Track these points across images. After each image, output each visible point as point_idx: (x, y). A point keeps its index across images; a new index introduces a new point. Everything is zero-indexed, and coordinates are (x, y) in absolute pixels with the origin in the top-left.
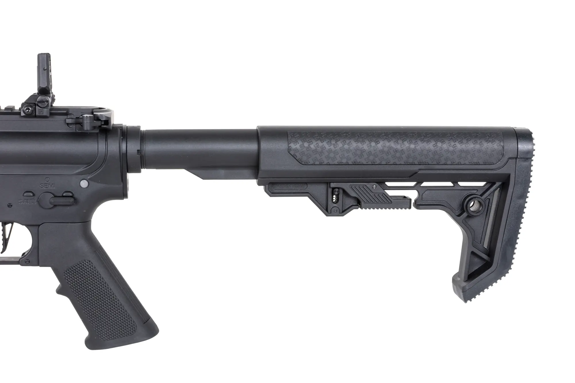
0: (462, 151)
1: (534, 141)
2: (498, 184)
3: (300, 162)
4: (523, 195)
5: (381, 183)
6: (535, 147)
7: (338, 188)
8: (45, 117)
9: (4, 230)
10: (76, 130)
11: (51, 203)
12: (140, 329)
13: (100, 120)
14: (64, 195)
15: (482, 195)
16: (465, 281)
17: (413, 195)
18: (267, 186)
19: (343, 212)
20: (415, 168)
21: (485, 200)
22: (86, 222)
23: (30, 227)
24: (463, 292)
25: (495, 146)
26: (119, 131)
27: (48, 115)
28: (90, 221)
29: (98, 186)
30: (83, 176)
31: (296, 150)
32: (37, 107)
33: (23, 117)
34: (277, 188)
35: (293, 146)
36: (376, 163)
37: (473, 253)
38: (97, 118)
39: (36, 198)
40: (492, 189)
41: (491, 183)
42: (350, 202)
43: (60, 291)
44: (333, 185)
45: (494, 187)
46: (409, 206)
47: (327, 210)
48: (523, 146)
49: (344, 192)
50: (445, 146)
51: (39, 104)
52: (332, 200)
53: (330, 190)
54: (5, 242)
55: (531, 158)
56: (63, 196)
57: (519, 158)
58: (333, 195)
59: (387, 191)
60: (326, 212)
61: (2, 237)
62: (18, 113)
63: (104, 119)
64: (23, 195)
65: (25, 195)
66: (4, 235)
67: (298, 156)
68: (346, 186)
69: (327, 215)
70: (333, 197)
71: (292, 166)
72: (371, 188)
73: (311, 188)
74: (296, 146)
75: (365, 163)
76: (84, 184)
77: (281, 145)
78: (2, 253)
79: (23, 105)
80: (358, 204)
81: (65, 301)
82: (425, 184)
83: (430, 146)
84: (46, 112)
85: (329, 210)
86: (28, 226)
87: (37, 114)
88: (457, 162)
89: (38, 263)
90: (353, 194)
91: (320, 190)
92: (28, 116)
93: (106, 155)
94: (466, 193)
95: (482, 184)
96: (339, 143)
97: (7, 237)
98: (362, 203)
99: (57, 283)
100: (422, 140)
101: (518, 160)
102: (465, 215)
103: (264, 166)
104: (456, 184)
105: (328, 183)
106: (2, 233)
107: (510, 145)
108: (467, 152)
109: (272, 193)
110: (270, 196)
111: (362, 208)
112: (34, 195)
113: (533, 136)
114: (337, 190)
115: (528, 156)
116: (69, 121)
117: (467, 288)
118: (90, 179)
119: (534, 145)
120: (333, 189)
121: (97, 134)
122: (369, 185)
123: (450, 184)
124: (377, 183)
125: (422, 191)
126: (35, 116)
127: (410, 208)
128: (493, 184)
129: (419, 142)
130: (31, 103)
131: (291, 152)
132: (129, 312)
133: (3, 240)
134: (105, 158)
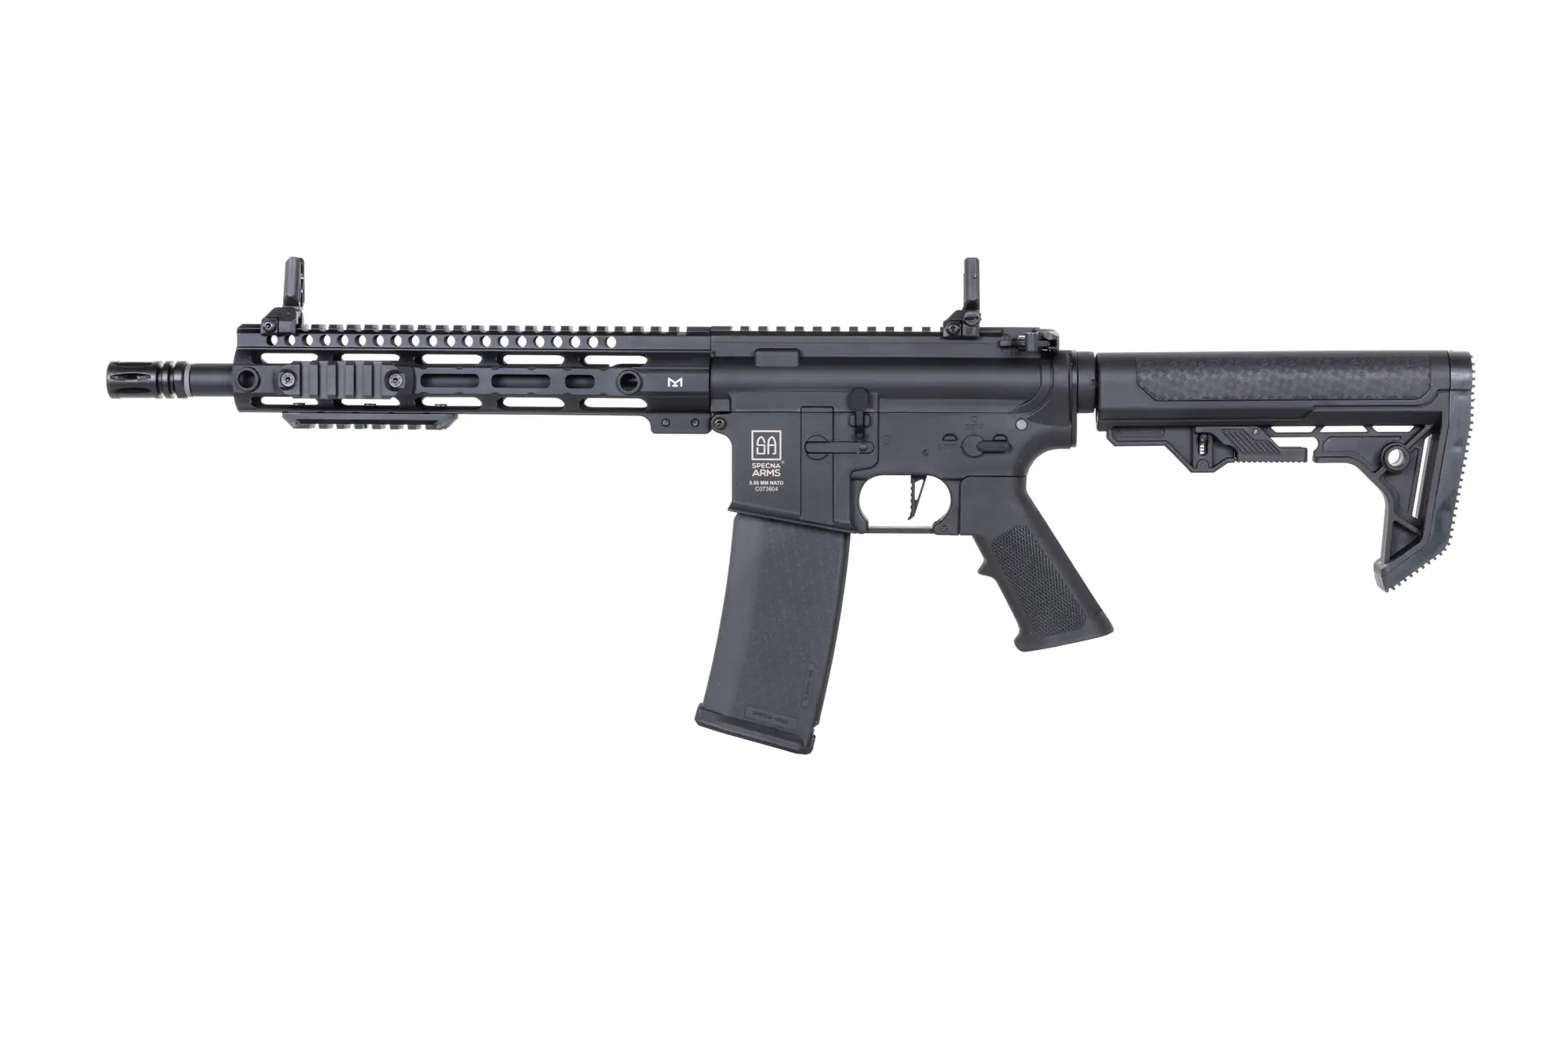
0: (1373, 382)
1: (1473, 368)
2: (1428, 427)
3: (1153, 397)
4: (1462, 442)
5: (1266, 426)
6: (1474, 375)
7: (1207, 434)
8: (973, 338)
9: (913, 489)
10: (1012, 355)
11: (979, 449)
12: (1090, 623)
13: (1045, 339)
14: (996, 439)
15: (1405, 444)
16: (1386, 563)
17: (1311, 444)
18: (1110, 432)
19: (1213, 467)
20: (1310, 404)
21: (1412, 449)
22: (1020, 476)
23: (949, 482)
24: (1382, 576)
25: (1420, 375)
26: (1067, 355)
27: (978, 335)
28: (1025, 476)
29: (1041, 428)
30: (1019, 416)
31: (1147, 381)
32: (964, 326)
33: (946, 338)
34: (1124, 434)
35: (1143, 376)
36: (1255, 398)
37: (1396, 524)
38: (1042, 338)
39: (959, 442)
40: (1419, 436)
41: (1419, 426)
42: (1222, 453)
43: (983, 571)
44: (1199, 430)
45: (1423, 432)
46: (1303, 459)
47: (1192, 464)
48: (1457, 375)
49: (1215, 440)
50: (1348, 376)
51: (967, 322)
52: (1199, 451)
53: (1195, 436)
54: (915, 504)
55: (1470, 390)
56: (994, 440)
57: (1453, 390)
58: (1199, 443)
59: (1275, 440)
60: (1191, 468)
61: (910, 498)
62: (940, 334)
63: (1050, 338)
64: (943, 439)
65: (946, 438)
66: (913, 495)
67: (1151, 390)
68: (1217, 431)
69: (1192, 471)
70: (1199, 448)
71: (1142, 402)
72: (1250, 434)
73: (1170, 434)
74: (1146, 377)
75: (1239, 398)
76: (1022, 425)
77: (1127, 377)
78: (909, 519)
79: (945, 323)
80: (1235, 455)
81: (991, 584)
82: (1327, 429)
83: (1329, 375)
84: (974, 332)
85: (1195, 464)
86: (944, 480)
87: (964, 333)
88: (1365, 396)
89: (959, 532)
90: (1226, 442)
91: (1182, 436)
92: (953, 337)
93: (1052, 386)
94: (1385, 441)
95: (1408, 429)
96: (1205, 372)
97: (916, 498)
98: (1240, 455)
99: (979, 559)
100: (1318, 368)
101: (1451, 392)
102: (1383, 470)
103: (1104, 404)
104: (1369, 428)
105: (1192, 427)
106: (911, 492)
107: (1439, 374)
108: (1379, 383)
109: (1116, 441)
110: (1115, 445)
111: (1238, 460)
112: (957, 439)
113: (1473, 360)
114: (1205, 436)
115: (1466, 389)
116: (1004, 343)
117: (1388, 570)
118: (1029, 419)
119: (1474, 372)
120: (1200, 434)
121: (1038, 359)
122: (1247, 429)
123: (1361, 429)
124: (1260, 426)
125: (1323, 439)
126: (962, 338)
127: (1305, 460)
128: (1422, 427)
129: (1314, 371)
130: (957, 319)
131: (1140, 384)
132: (1075, 598)
133: (912, 501)
134: (1051, 390)
